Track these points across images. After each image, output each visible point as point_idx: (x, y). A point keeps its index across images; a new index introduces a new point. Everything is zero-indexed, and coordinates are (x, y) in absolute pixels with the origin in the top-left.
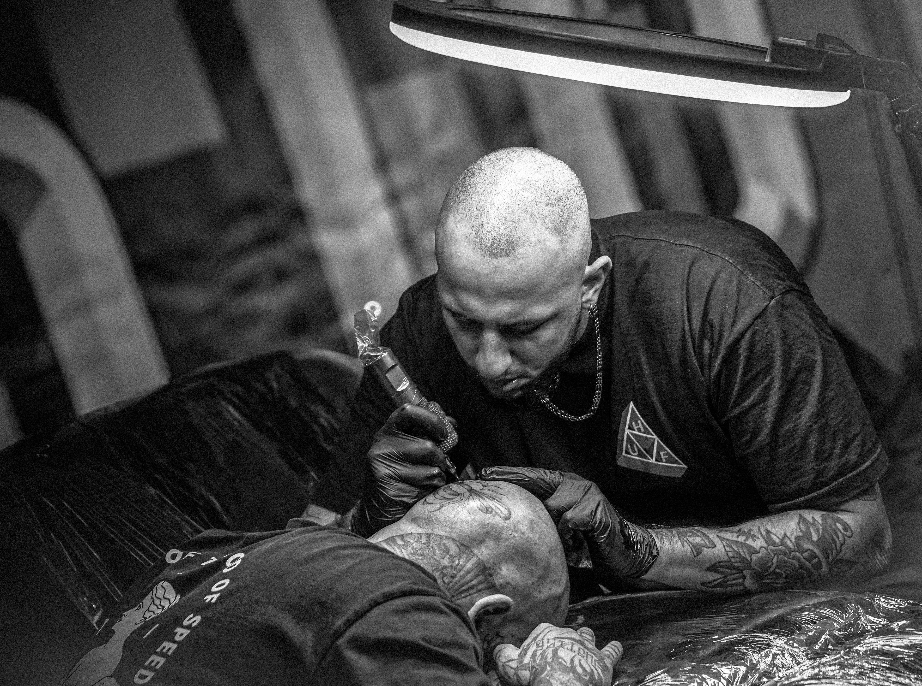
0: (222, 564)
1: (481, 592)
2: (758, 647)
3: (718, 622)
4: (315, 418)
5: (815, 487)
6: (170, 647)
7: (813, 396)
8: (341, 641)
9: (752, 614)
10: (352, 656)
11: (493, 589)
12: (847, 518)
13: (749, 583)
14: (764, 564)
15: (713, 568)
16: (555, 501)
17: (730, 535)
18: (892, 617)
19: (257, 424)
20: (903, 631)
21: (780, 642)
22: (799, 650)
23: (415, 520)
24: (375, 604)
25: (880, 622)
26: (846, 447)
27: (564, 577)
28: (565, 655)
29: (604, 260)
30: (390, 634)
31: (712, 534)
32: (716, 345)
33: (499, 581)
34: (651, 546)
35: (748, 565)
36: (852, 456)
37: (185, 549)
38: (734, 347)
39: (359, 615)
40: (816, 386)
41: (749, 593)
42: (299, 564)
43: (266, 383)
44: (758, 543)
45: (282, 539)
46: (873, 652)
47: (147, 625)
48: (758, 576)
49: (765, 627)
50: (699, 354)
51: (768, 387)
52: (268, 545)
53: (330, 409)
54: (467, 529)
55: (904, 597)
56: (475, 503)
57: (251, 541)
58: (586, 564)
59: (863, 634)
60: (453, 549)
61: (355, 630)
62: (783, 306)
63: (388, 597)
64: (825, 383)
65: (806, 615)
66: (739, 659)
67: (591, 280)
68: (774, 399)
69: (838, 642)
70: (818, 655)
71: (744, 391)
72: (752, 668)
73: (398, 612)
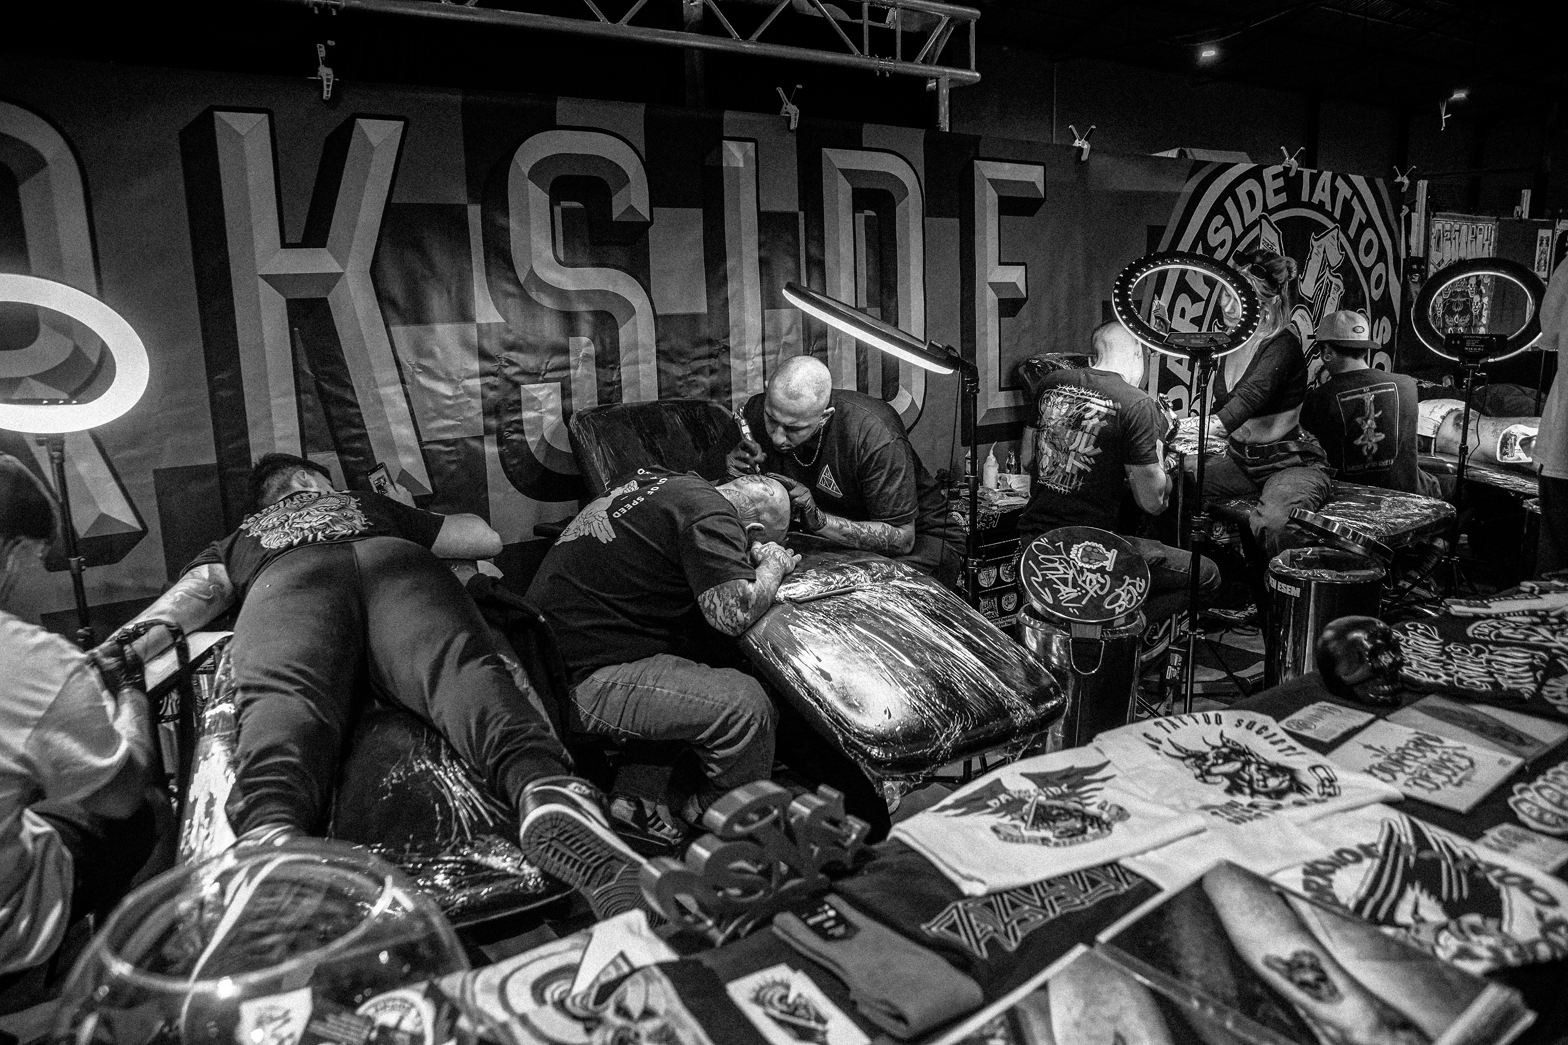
0: (658, 480)
1: (754, 521)
2: (853, 571)
3: (840, 557)
4: (709, 430)
5: (890, 516)
6: (629, 506)
7: (898, 483)
8: (694, 526)
9: (854, 557)
10: (697, 532)
11: (759, 521)
12: (901, 531)
13: (857, 545)
14: (865, 539)
15: (845, 535)
16: (792, 492)
17: (855, 524)
18: (906, 574)
19: (687, 427)
20: (908, 581)
21: (862, 572)
22: (868, 578)
23: (736, 485)
24: (712, 515)
25: (901, 575)
26: (906, 504)
27: (787, 524)
28: (778, 555)
29: (832, 409)
30: (714, 528)
31: (849, 522)
32: (866, 451)
33: (761, 518)
34: (824, 520)
35: (858, 537)
36: (907, 508)
37: (646, 470)
38: (874, 453)
39: (704, 517)
40: (901, 479)
41: (854, 549)
42: (687, 490)
43: (695, 411)
44: (865, 531)
45: (684, 478)
46: (894, 586)
47: (624, 495)
48: (861, 543)
49: (857, 564)
50: (858, 454)
51: (882, 474)
52: (678, 478)
53: (716, 428)
54: (755, 495)
55: (913, 567)
56: (761, 485)
57: (672, 475)
58: (798, 520)
59: (894, 577)
60: (748, 501)
61: (701, 522)
62: (896, 443)
63: (717, 514)
64: (904, 477)
65: (875, 564)
66: (844, 574)
67: (825, 415)
68: (883, 479)
69: (884, 578)
70: (875, 581)
71: (874, 471)
72: (848, 579)
73: (720, 521)
